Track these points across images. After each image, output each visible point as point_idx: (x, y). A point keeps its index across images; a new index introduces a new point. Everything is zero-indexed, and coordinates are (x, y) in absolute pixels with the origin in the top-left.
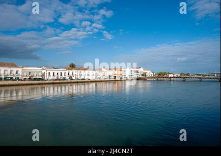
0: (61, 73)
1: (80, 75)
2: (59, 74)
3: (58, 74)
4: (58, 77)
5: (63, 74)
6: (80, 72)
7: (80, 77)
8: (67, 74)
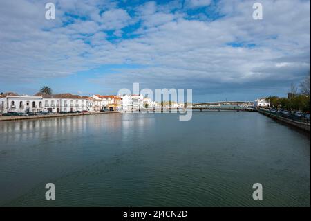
0: (34, 103)
1: (66, 106)
2: (31, 105)
3: (28, 104)
4: (28, 110)
5: (37, 104)
6: (65, 101)
7: (65, 109)
8: (43, 105)
